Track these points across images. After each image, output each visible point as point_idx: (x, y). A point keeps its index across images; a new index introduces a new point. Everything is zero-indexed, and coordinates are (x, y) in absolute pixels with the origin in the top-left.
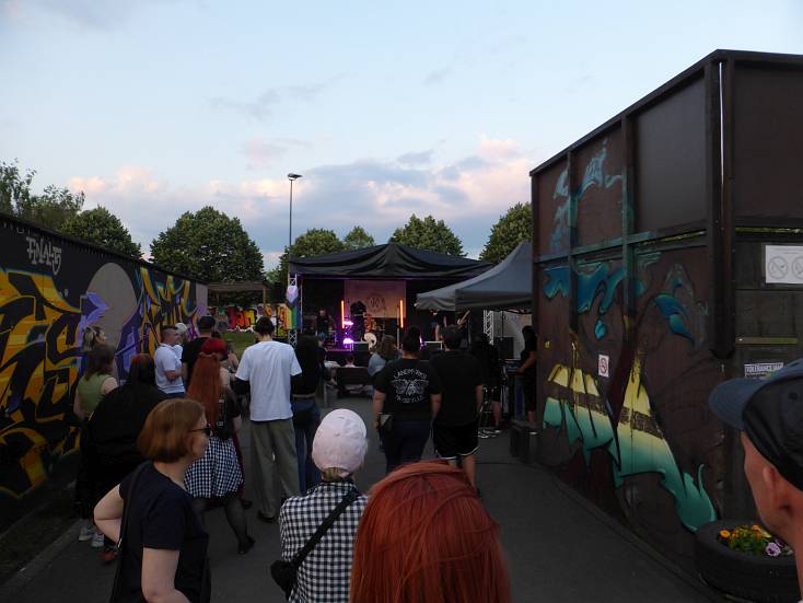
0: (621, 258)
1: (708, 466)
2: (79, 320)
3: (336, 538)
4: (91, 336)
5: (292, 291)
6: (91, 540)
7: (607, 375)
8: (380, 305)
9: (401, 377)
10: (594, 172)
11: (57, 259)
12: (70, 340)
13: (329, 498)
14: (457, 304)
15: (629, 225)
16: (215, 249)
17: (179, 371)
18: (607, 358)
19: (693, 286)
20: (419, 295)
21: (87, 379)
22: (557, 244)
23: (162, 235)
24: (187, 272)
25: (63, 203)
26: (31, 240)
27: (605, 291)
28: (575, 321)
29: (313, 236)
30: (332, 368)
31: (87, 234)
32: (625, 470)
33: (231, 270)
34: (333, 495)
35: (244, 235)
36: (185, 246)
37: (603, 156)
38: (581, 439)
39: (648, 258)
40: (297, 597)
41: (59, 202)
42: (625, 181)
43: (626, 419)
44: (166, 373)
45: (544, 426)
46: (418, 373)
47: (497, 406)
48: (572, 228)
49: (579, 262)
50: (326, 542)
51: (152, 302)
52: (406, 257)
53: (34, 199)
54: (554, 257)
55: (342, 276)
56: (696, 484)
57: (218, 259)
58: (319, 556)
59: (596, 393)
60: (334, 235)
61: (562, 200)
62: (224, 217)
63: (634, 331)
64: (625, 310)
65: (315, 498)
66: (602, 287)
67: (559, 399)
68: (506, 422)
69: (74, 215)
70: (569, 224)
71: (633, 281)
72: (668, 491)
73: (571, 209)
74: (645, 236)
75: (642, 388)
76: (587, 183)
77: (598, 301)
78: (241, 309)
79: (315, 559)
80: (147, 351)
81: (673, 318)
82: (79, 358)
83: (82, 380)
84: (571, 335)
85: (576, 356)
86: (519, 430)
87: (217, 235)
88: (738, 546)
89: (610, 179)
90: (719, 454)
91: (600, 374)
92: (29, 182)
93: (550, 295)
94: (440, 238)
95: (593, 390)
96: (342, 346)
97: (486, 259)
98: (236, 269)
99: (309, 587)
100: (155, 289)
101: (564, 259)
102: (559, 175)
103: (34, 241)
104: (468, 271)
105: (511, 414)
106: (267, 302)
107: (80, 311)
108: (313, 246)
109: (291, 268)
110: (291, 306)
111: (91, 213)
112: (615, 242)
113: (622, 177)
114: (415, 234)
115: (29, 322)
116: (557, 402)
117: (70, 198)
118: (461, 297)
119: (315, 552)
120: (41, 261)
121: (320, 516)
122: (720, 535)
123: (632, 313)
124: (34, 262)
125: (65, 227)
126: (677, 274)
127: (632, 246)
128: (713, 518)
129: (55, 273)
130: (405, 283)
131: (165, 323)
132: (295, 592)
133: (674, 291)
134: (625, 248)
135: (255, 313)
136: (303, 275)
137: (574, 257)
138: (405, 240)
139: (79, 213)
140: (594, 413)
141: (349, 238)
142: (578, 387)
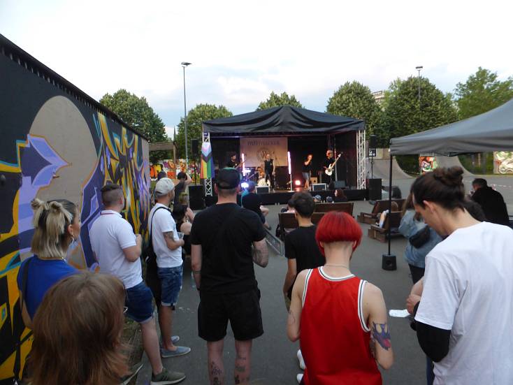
2: (19, 185)
5: (206, 147)
29: (201, 109)
51: (112, 157)
62: (134, 96)
87: (130, 110)
100: (113, 141)
108: (202, 116)
109: (205, 128)
110: (206, 160)
135: (162, 166)
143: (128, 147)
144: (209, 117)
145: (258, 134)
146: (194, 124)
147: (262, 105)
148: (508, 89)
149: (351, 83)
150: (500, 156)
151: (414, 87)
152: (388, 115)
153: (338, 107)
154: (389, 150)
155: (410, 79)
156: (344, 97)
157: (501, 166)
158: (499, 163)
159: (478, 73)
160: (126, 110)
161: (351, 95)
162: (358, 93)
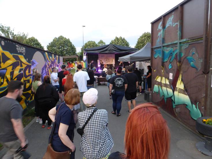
0: (177, 46)
1: (200, 103)
2: (31, 67)
3: (93, 121)
4: (35, 71)
5: (85, 58)
6: (39, 122)
7: (172, 79)
8: (108, 61)
9: (117, 80)
10: (170, 22)
11: (24, 51)
12: (29, 72)
13: (90, 111)
14: (130, 60)
15: (180, 37)
16: (64, 47)
17: (57, 80)
18: (172, 74)
19: (198, 54)
20: (119, 58)
21: (34, 82)
22: (158, 43)
23: (49, 44)
24: (57, 53)
25: (23, 36)
26: (17, 46)
27: (172, 56)
28: (163, 64)
29: (89, 43)
30: (96, 78)
31: (30, 44)
32: (176, 104)
33: (68, 53)
34: (90, 110)
35: (71, 43)
36: (56, 46)
37: (173, 17)
38: (164, 96)
39: (185, 46)
40: (84, 136)
41: (22, 36)
42: (179, 24)
43: (177, 90)
44: (54, 80)
45: (154, 92)
46: (121, 79)
47: (140, 87)
48: (163, 38)
49: (164, 48)
50: (90, 122)
51: (49, 62)
52: (115, 48)
53: (15, 35)
54: (157, 47)
55: (98, 53)
56: (196, 107)
57: (64, 49)
58: (89, 126)
59: (169, 84)
60: (95, 42)
61: (160, 30)
62: (65, 38)
63: (180, 67)
64: (178, 61)
65: (86, 112)
66: (171, 55)
67: (158, 85)
68: (143, 91)
69: (26, 39)
70: (162, 37)
71: (180, 53)
72: (188, 109)
73: (163, 33)
74: (184, 40)
75: (182, 82)
76: (167, 25)
77: (170, 58)
78: (71, 63)
79: (88, 127)
80: (48, 74)
81: (192, 63)
82: (32, 77)
83: (33, 82)
84: (162, 68)
85: (163, 74)
86: (147, 93)
87: (64, 43)
88: (208, 123)
89: (174, 24)
90: (203, 99)
91: (170, 78)
92: (13, 30)
93: (156, 57)
94: (123, 42)
95: (168, 83)
96: (98, 72)
97: (136, 48)
98: (69, 52)
99: (87, 134)
100: (49, 58)
101: (160, 47)
102: (159, 24)
103: (18, 46)
104: (132, 51)
105: (144, 89)
106: (78, 61)
107: (31, 64)
108: (89, 45)
109: (84, 51)
110: (84, 62)
111: (30, 38)
112: (175, 42)
113: (178, 23)
114: (117, 41)
115: (19, 68)
116: (157, 86)
117: (24, 34)
118: (131, 58)
119: (88, 125)
120: (20, 51)
121: (88, 116)
122: (203, 121)
123: (180, 62)
124: (19, 52)
125: (24, 42)
126: (193, 51)
127: (180, 43)
128: (200, 116)
129: (24, 54)
130: (114, 55)
131: (52, 67)
132: (84, 135)
133: (192, 55)
134: (178, 44)
135: (75, 64)
136: (87, 53)
137: (163, 46)
138: (114, 43)
139: (27, 38)
140: (168, 89)
141: (99, 43)
142: (163, 82)
143: (54, 59)
147: (112, 41)
149: (146, 32)
153: (140, 42)
156: (143, 38)
160: (62, 43)
161: (146, 37)
162: (149, 37)
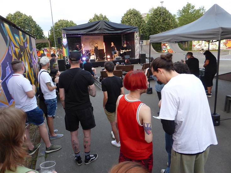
5: (65, 41)
29: (61, 22)
35: (34, 22)
51: (15, 46)
52: (108, 26)
62: (25, 15)
100: (15, 38)
108: (61, 26)
109: (63, 32)
110: (65, 47)
130: (103, 37)
143: (24, 41)
144: (65, 26)
145: (89, 34)
146: (58, 30)
147: (90, 20)
148: (199, 13)
149: (132, 9)
150: (195, 43)
151: (160, 12)
152: (148, 24)
153: (126, 21)
154: (149, 41)
155: (158, 8)
156: (129, 16)
157: (195, 47)
158: (194, 46)
159: (187, 5)
160: (21, 22)
161: (132, 15)
162: (135, 14)
